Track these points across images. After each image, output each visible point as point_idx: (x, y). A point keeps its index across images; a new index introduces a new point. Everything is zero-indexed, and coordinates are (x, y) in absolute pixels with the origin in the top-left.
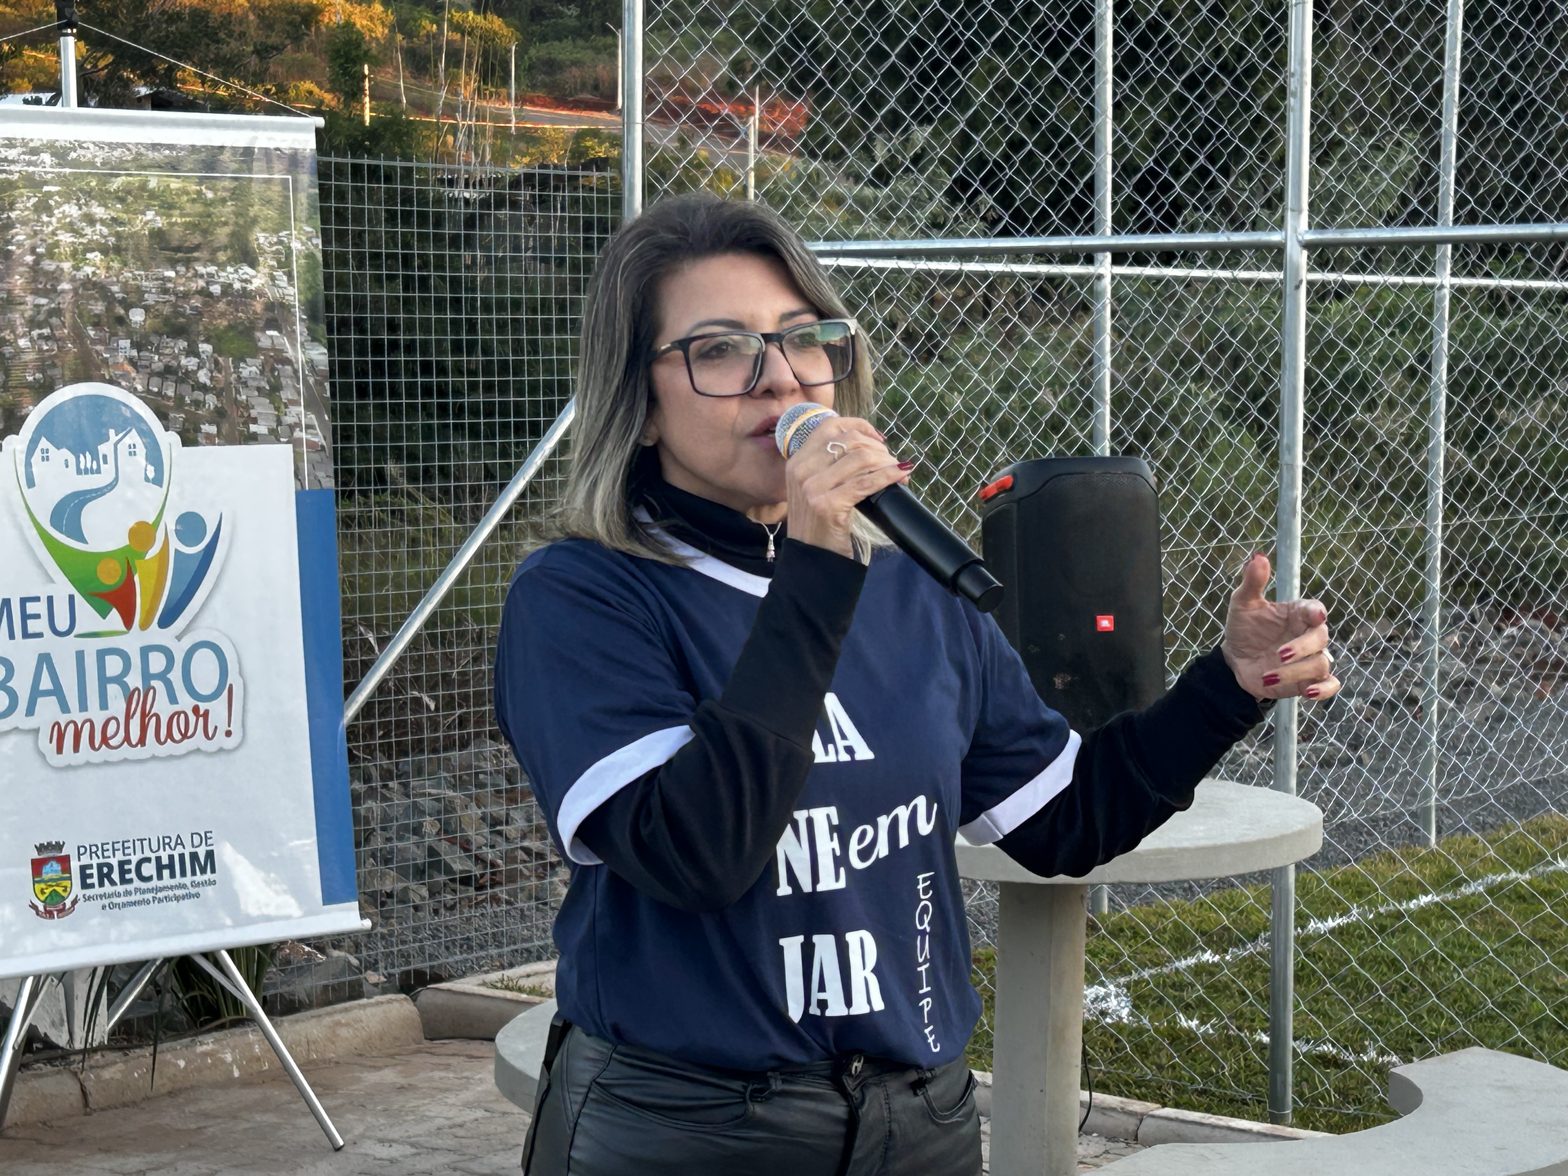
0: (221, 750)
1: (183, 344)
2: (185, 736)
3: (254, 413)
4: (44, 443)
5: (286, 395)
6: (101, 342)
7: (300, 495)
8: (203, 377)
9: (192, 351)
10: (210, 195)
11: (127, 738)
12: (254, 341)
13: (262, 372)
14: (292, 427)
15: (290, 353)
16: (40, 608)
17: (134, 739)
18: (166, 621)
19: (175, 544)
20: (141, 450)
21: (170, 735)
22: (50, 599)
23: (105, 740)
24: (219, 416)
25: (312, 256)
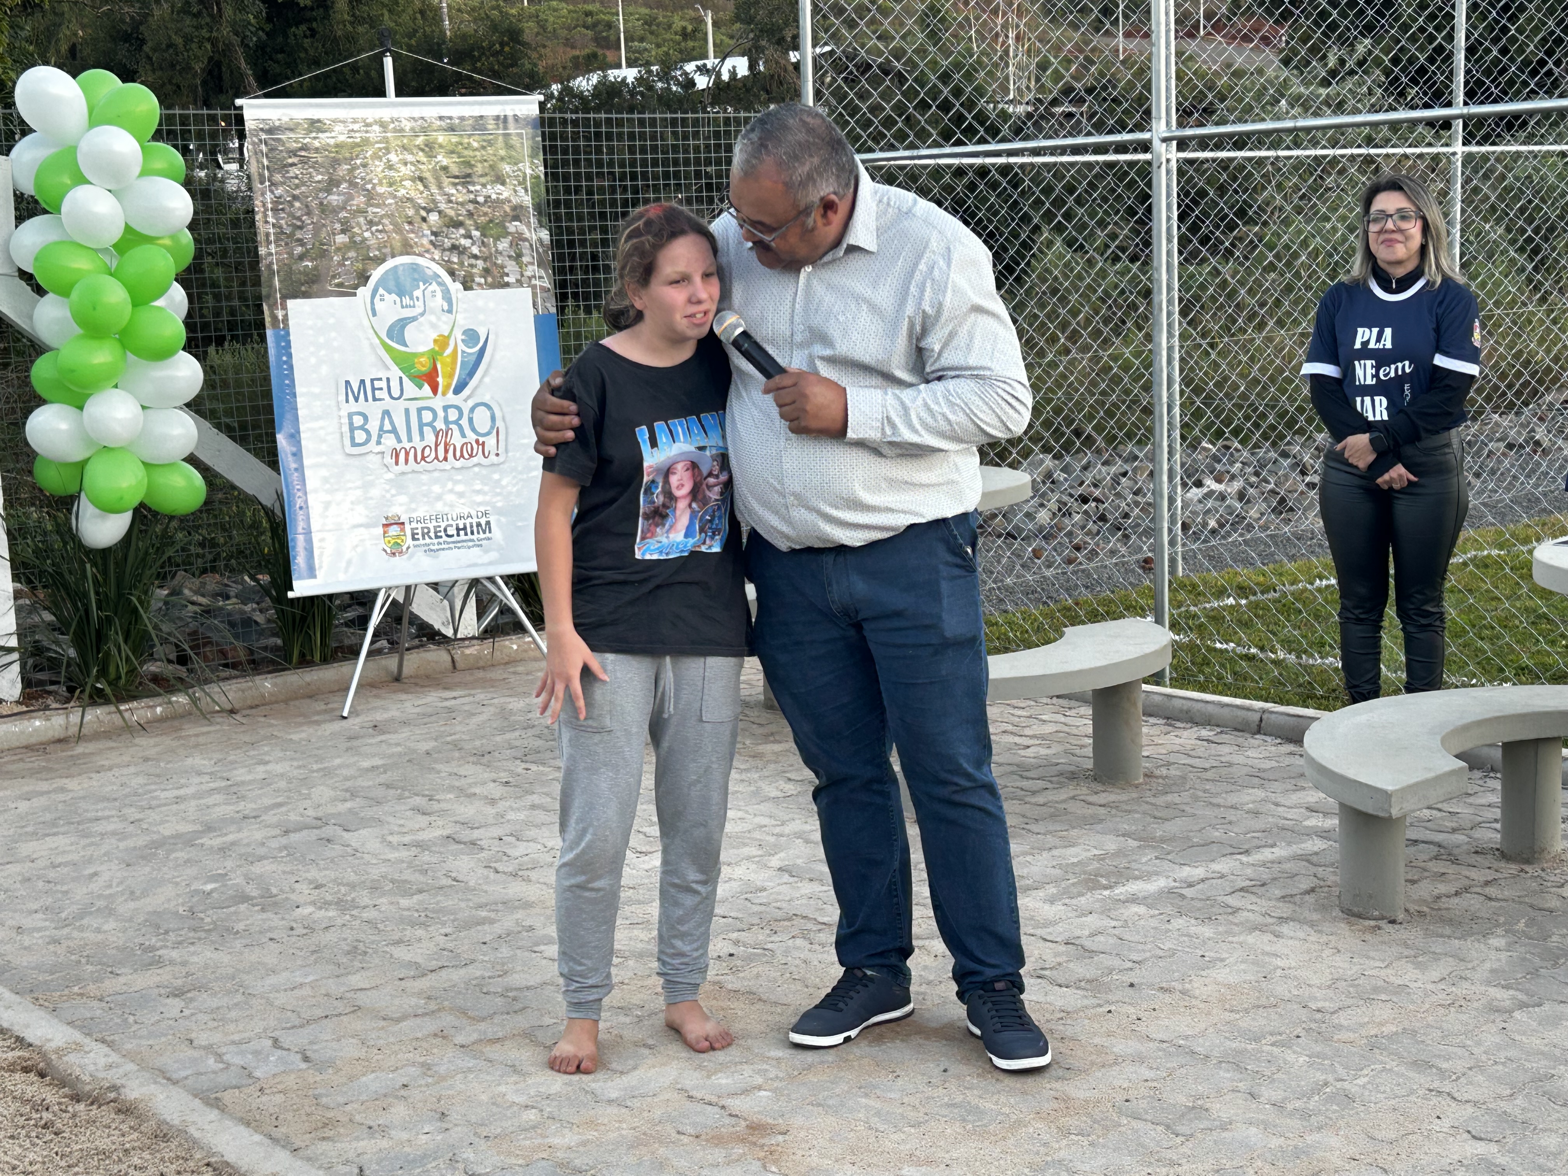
0: (493, 465)
1: (462, 231)
2: (471, 456)
3: (506, 270)
4: (381, 291)
5: (525, 259)
6: (412, 232)
7: (538, 319)
8: (475, 250)
9: (469, 236)
10: (475, 145)
11: (437, 458)
12: (505, 228)
13: (510, 247)
14: (530, 278)
15: (527, 235)
16: (383, 384)
17: (441, 457)
18: (458, 390)
19: (461, 347)
20: (439, 295)
21: (462, 456)
22: (388, 380)
23: (423, 458)
24: (486, 272)
25: (538, 177)
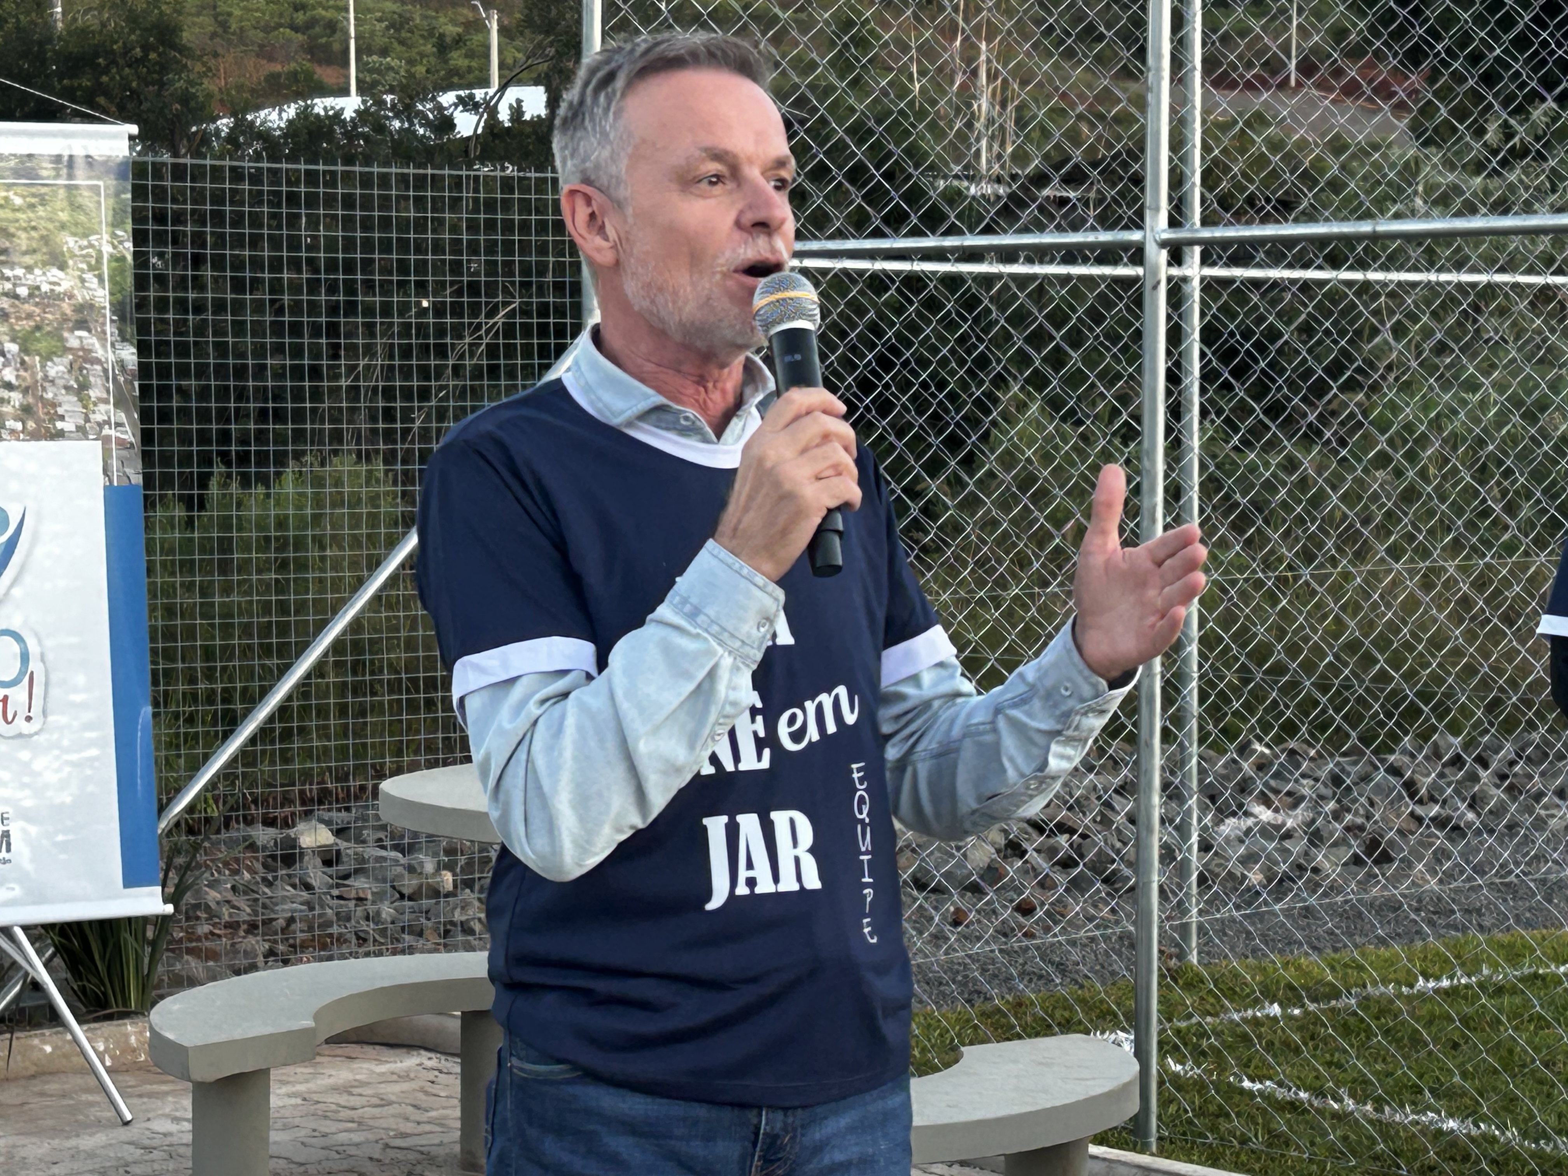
0: (20, 735)
3: (60, 411)
5: (94, 393)
7: (109, 490)
8: (8, 375)
10: (18, 201)
12: (62, 339)
13: (70, 372)
14: (100, 425)
15: (100, 353)
24: (26, 411)
25: (123, 259)
